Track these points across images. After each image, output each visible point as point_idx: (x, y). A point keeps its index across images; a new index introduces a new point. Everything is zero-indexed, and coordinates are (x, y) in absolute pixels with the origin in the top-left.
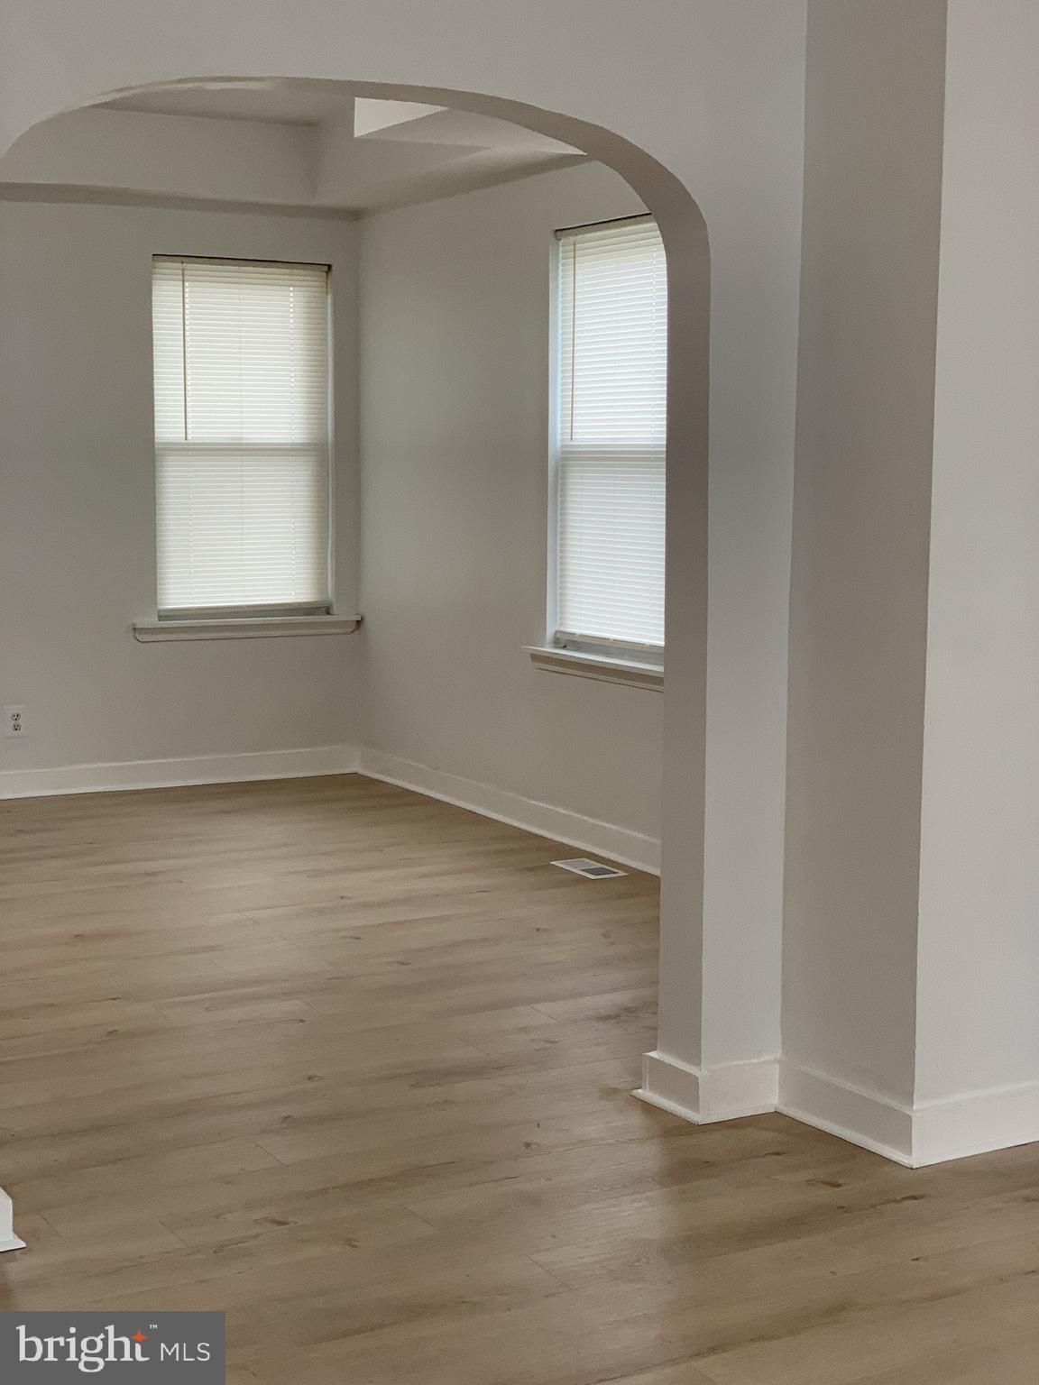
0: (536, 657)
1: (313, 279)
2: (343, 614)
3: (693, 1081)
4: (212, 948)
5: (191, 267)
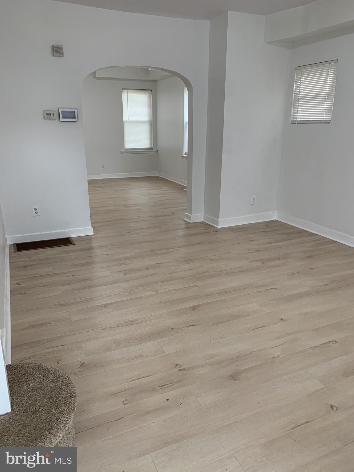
0: (182, 157)
1: (149, 92)
2: (154, 150)
3: (190, 217)
4: (128, 200)
5: (129, 91)
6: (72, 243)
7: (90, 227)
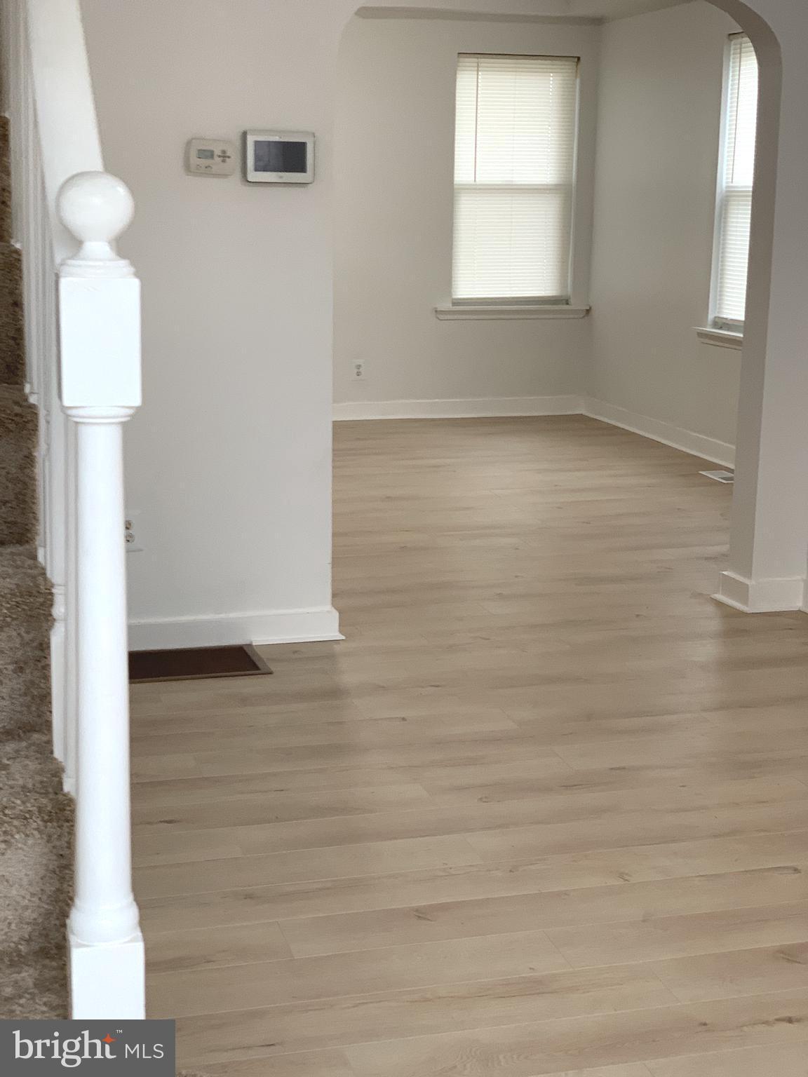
0: (701, 335)
2: (577, 304)
3: (745, 588)
5: (483, 61)
6: (258, 668)
7: (328, 607)
